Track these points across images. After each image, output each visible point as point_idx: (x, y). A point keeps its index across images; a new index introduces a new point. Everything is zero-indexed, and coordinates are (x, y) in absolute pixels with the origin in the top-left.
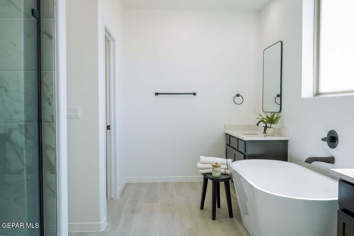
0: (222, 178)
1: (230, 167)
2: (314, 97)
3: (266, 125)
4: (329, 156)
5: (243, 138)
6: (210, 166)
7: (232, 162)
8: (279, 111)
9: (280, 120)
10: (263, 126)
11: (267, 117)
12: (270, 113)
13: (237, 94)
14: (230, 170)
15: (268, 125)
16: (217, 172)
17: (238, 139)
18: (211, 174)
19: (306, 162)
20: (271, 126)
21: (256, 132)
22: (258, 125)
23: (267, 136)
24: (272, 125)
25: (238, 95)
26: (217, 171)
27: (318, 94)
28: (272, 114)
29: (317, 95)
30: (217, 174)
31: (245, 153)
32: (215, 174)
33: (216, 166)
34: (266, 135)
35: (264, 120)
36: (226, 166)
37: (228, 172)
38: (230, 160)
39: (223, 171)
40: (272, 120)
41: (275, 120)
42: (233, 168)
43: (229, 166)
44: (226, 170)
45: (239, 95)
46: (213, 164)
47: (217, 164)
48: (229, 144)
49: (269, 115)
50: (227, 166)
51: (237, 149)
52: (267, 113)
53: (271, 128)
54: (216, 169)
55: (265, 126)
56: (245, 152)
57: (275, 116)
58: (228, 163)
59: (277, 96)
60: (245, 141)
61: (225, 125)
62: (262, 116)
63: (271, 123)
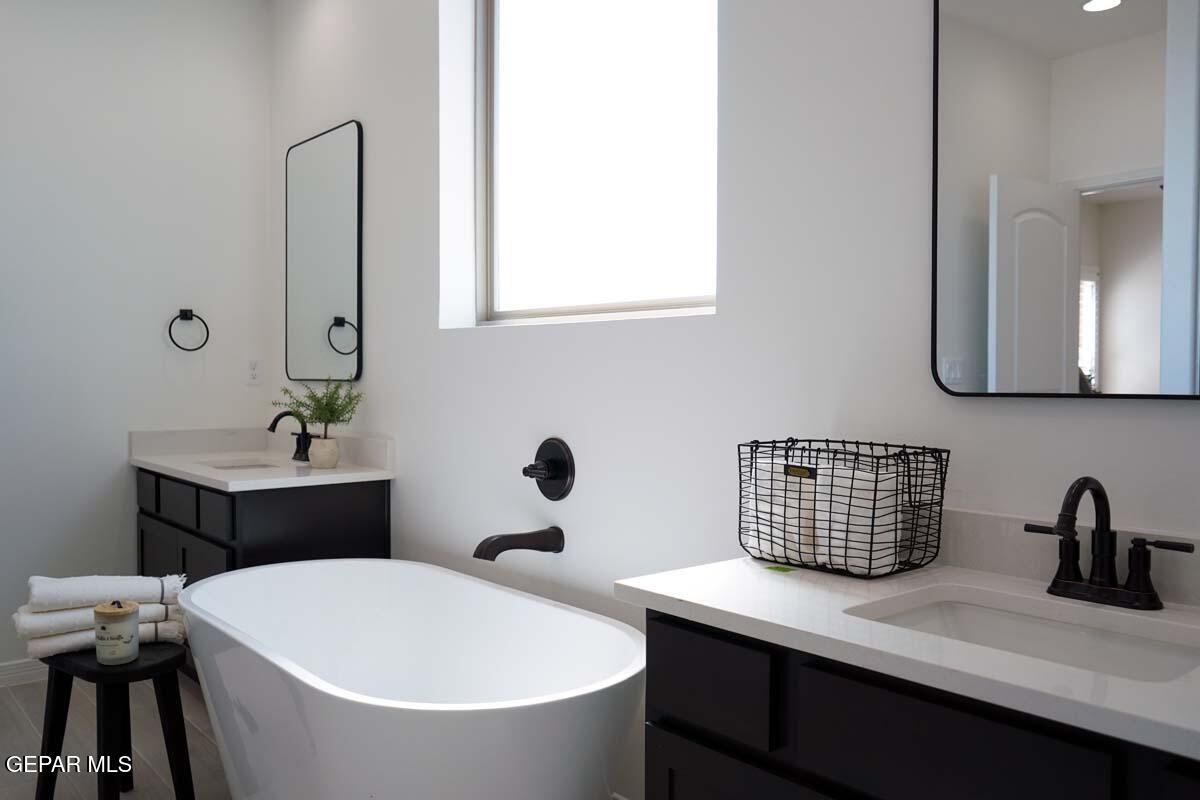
0: (144, 663)
1: (180, 611)
2: (477, 325)
3: (304, 428)
4: (544, 527)
5: (226, 484)
6: (88, 615)
7: (185, 586)
8: (353, 376)
9: (358, 408)
10: (293, 434)
11: (313, 397)
12: (325, 383)
13: (181, 311)
14: (175, 623)
15: (314, 428)
16: (120, 642)
17: (198, 488)
18: (89, 651)
19: (479, 557)
20: (329, 433)
21: (262, 457)
22: (273, 428)
23: (313, 471)
24: (331, 426)
25: (186, 315)
26: (119, 637)
27: (489, 316)
28: (332, 386)
29: (487, 320)
30: (118, 650)
31: (234, 543)
32: (113, 653)
33: (114, 614)
34: (310, 467)
35: (302, 409)
36: (156, 609)
37: (170, 630)
38: (174, 581)
39: (146, 630)
40: (329, 411)
41: (344, 408)
42: (192, 610)
43: (177, 603)
44: (160, 625)
45: (189, 314)
46: (99, 609)
47: (120, 607)
48: (152, 509)
49: (320, 391)
50: (164, 607)
51: (193, 526)
52: (310, 384)
53: (325, 437)
54: (115, 629)
55: (300, 431)
56: (234, 537)
57: (342, 392)
58: (165, 595)
59: (333, 322)
60: (232, 497)
61: (130, 434)
62: (295, 394)
63: (327, 422)
